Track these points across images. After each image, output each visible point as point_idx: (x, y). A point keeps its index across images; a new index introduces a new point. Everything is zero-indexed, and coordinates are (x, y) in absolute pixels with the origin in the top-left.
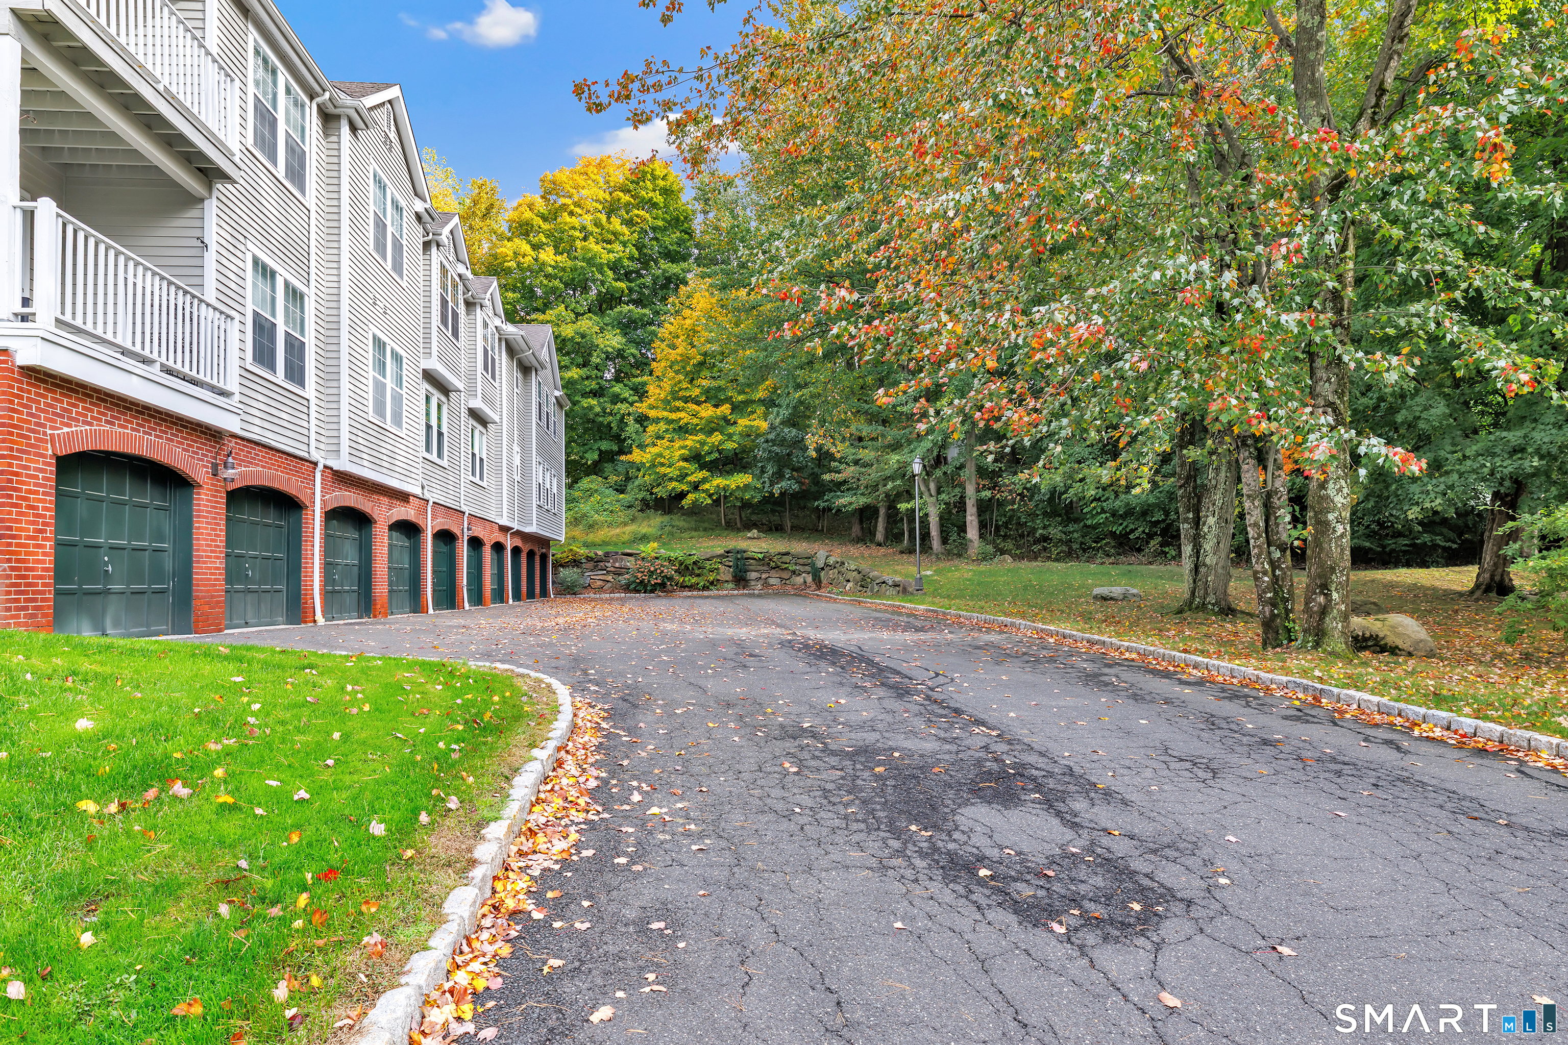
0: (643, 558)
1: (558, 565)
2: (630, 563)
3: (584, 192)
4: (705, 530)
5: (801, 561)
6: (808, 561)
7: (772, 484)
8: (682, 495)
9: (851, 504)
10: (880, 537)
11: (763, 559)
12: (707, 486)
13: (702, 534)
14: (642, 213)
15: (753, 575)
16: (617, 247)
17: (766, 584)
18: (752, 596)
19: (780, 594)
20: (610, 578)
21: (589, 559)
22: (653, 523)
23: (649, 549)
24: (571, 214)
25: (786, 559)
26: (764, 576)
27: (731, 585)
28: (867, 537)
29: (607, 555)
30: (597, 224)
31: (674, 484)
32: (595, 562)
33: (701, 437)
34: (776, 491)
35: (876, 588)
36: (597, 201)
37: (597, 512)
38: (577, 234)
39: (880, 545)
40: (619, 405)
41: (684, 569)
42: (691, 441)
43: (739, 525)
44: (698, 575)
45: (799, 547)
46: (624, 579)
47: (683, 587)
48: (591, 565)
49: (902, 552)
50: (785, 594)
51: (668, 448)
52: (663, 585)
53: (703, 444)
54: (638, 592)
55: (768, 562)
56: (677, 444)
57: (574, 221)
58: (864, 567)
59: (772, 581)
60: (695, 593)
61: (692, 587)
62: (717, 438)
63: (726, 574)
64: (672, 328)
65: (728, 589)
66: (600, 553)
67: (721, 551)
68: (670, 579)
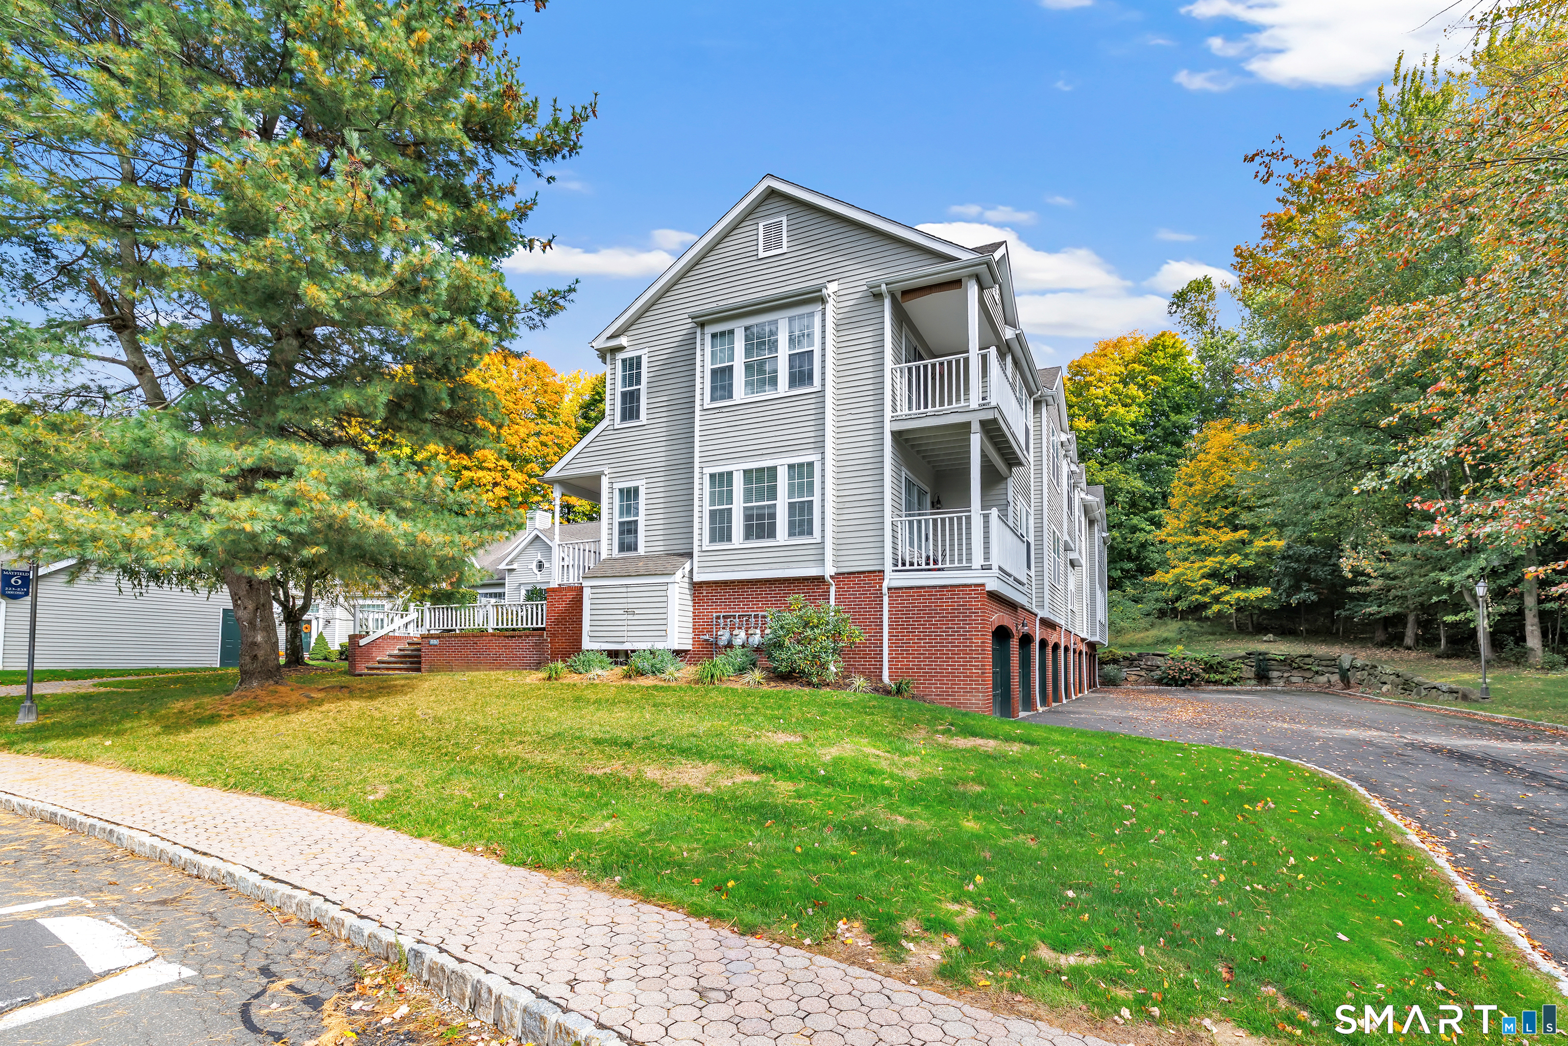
0: (1173, 659)
1: (1102, 663)
2: (1159, 661)
3: (1104, 370)
4: (1221, 634)
5: (1324, 663)
6: (1333, 663)
7: (1289, 596)
8: (1205, 606)
9: (1379, 613)
10: (1409, 640)
11: (1285, 660)
12: (1226, 598)
13: (1218, 637)
14: (1155, 377)
15: (1275, 674)
16: (1135, 408)
17: (1288, 681)
18: (1276, 691)
19: (1301, 692)
20: (1143, 673)
21: (1125, 658)
22: (1171, 628)
23: (1178, 650)
24: (1097, 387)
25: (1307, 660)
26: (1286, 675)
27: (1253, 682)
28: (1394, 640)
29: (1140, 655)
30: (1115, 392)
31: (1197, 596)
32: (1131, 661)
33: (1220, 558)
34: (1294, 601)
35: (1424, 693)
36: (1116, 375)
37: (1122, 620)
38: (1100, 401)
39: (1409, 648)
40: (1138, 534)
41: (1209, 668)
42: (1211, 562)
43: (1250, 629)
44: (1222, 673)
45: (1321, 650)
46: (1157, 674)
47: (1208, 682)
48: (1127, 662)
49: (1438, 657)
50: (1309, 692)
51: (1189, 568)
52: (1191, 681)
53: (1222, 564)
54: (1170, 685)
55: (1288, 663)
56: (1197, 565)
57: (1100, 391)
58: (1400, 670)
59: (1293, 679)
60: (1220, 687)
61: (1216, 683)
62: (1235, 559)
63: (1248, 672)
64: (1188, 470)
65: (1251, 686)
66: (1134, 653)
67: (1243, 653)
68: (1197, 675)
